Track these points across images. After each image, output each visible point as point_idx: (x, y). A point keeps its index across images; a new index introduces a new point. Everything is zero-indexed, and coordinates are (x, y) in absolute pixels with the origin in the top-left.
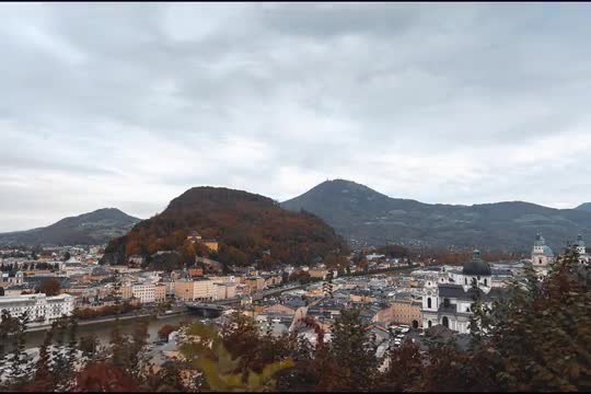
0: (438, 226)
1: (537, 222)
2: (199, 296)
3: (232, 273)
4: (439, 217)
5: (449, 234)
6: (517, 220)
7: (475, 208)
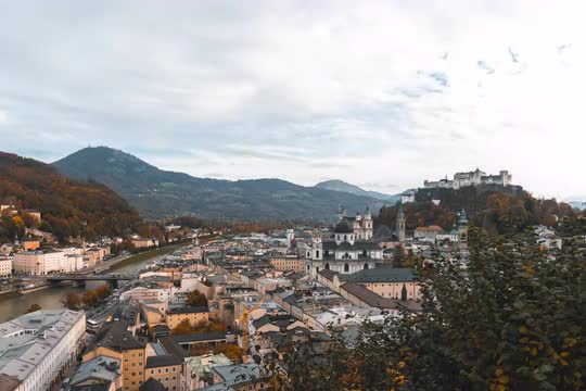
0: (208, 200)
1: (291, 197)
2: (49, 269)
3: (70, 245)
4: (210, 190)
5: (217, 206)
6: (274, 196)
7: (240, 183)
